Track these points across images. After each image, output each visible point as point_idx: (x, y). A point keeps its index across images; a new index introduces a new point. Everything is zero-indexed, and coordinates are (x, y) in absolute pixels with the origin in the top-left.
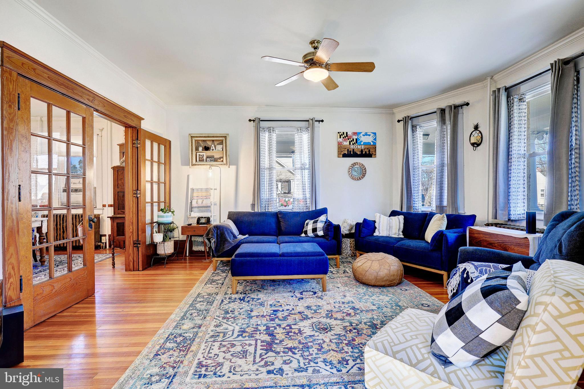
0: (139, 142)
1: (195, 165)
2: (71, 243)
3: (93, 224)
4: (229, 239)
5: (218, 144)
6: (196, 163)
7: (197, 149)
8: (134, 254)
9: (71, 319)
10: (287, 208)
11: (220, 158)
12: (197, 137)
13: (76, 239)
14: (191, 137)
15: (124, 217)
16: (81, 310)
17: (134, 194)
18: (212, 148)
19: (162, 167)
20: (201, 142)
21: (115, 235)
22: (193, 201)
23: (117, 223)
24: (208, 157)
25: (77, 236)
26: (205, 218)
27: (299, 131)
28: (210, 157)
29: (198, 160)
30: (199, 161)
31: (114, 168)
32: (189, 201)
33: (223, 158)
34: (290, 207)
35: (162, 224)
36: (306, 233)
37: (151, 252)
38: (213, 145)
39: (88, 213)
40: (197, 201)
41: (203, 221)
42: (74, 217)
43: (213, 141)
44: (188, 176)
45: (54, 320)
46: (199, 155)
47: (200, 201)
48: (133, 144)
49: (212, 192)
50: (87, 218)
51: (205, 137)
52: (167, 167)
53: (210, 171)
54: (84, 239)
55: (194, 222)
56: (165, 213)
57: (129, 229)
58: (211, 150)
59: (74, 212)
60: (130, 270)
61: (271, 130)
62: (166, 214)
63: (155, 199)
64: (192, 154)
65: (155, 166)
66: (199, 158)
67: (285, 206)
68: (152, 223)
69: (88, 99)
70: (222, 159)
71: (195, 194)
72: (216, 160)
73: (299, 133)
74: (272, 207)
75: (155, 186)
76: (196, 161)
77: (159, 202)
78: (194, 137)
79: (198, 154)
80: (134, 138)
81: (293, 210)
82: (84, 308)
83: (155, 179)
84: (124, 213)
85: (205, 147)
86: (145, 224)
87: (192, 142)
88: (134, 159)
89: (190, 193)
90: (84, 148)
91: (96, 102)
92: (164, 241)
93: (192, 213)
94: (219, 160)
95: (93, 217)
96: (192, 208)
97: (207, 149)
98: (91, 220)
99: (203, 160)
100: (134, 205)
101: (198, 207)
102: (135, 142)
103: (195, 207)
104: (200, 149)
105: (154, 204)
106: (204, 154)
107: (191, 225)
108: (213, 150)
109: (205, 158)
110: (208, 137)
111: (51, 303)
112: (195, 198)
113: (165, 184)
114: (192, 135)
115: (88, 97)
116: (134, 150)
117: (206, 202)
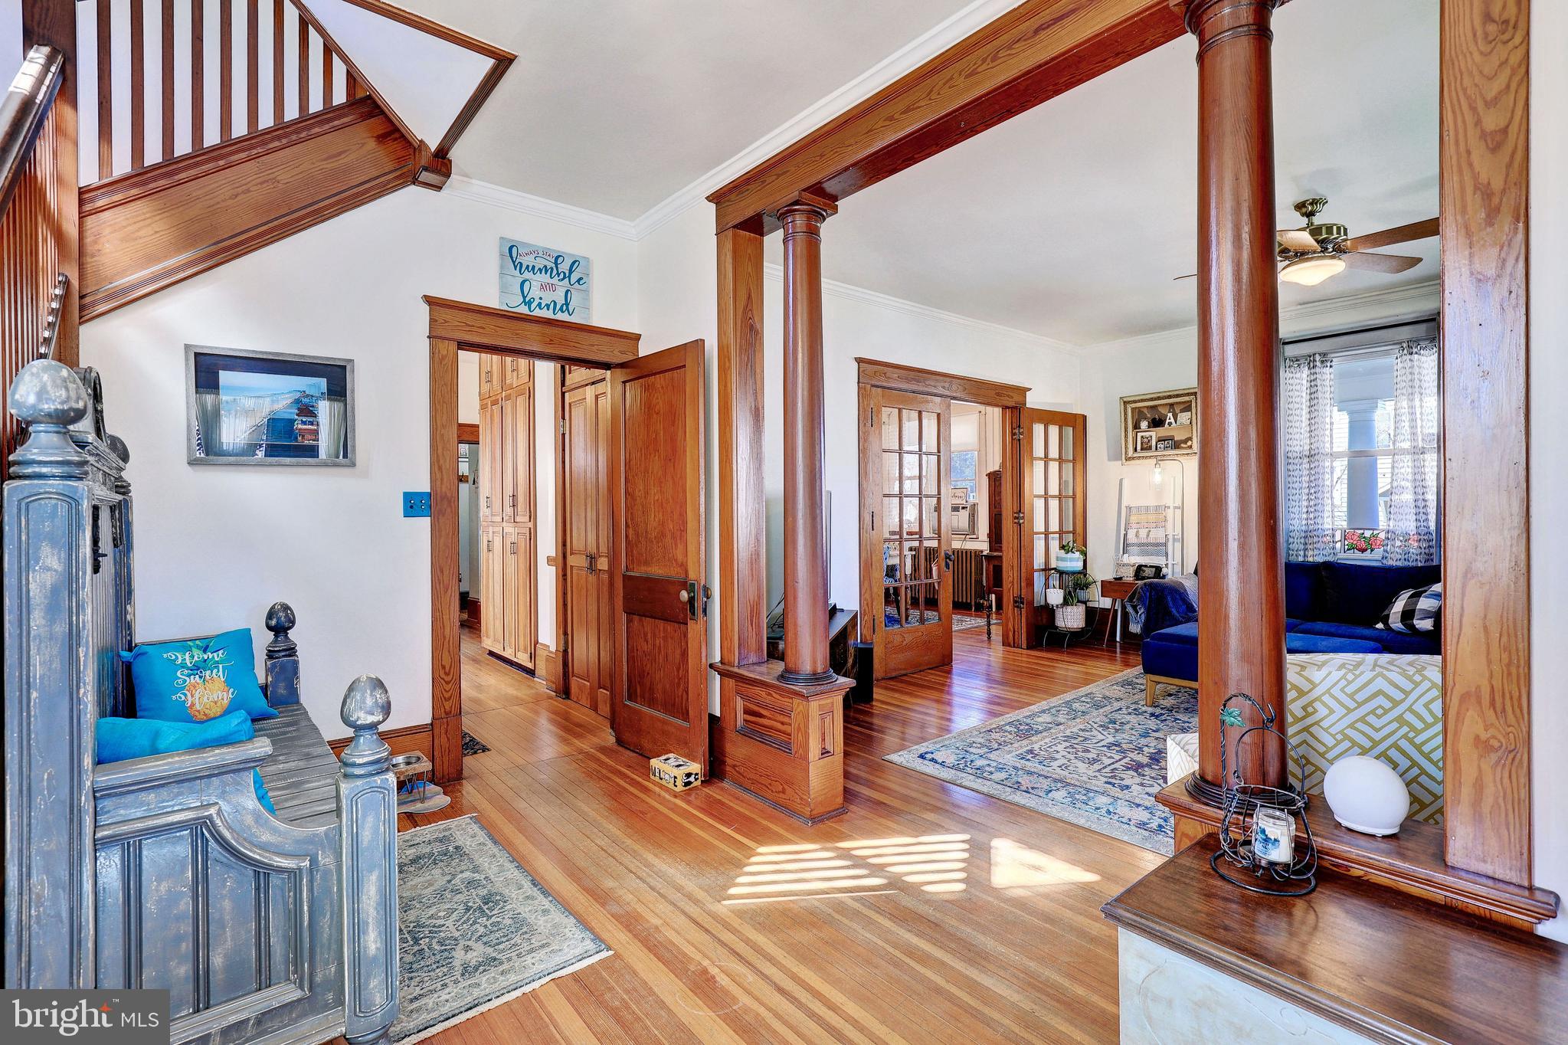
0: (1021, 430)
1: (1133, 458)
2: (924, 586)
3: (951, 563)
4: (1174, 611)
5: (1182, 411)
6: (1136, 455)
7: (1136, 426)
8: (1014, 618)
9: (920, 682)
10: (1367, 555)
11: (1185, 441)
12: (1135, 402)
13: (930, 581)
14: (1124, 402)
15: (1001, 557)
16: (933, 677)
17: (1016, 518)
18: (1168, 421)
19: (1068, 468)
20: (1145, 411)
21: (991, 586)
22: (1129, 531)
23: (994, 566)
24: (1159, 441)
25: (931, 577)
26: (1151, 567)
27: (1405, 351)
28: (1164, 441)
29: (1139, 448)
30: (1142, 449)
31: (989, 475)
32: (1123, 532)
33: (1190, 439)
34: (1378, 553)
35: (1067, 573)
36: (1385, 620)
37: (1044, 621)
38: (1170, 415)
39: (944, 547)
40: (1138, 532)
41: (1149, 572)
42: (960, 554)
43: (1172, 405)
44: (1121, 480)
45: (904, 678)
46: (1142, 437)
47: (1143, 533)
48: (1013, 434)
49: (1170, 513)
50: (943, 554)
51: (1152, 399)
52: (1079, 467)
53: (1157, 470)
54: (939, 583)
55: (1128, 575)
56: (1067, 553)
57: (1009, 575)
58: (1166, 425)
59: (927, 544)
60: (1009, 645)
61: (1315, 361)
62: (1070, 555)
63: (1054, 526)
64: (1126, 436)
65: (1054, 467)
66: (1142, 443)
67: (1363, 551)
68: (1047, 569)
69: (944, 387)
70: (1189, 443)
71: (1134, 519)
72: (1177, 445)
73: (1404, 357)
74: (1316, 552)
75: (1054, 504)
76: (1136, 450)
77: (1061, 533)
78: (1129, 402)
79: (1139, 435)
80: (1015, 425)
81: (1385, 562)
82: (936, 675)
83: (1054, 490)
84: (1001, 551)
85: (1154, 420)
86: (1031, 571)
87: (1125, 414)
88: (1014, 459)
89: (1126, 515)
90: (939, 457)
91: (954, 387)
92: (1066, 603)
93: (1126, 556)
94: (1182, 445)
95: (950, 553)
96: (1126, 546)
97: (1157, 423)
98: (947, 557)
99: (1150, 448)
100: (1016, 537)
101: (1140, 545)
102: (1017, 431)
103: (1133, 545)
104: (1144, 425)
105: (1051, 536)
106: (1153, 434)
107: (1121, 578)
108: (1170, 424)
109: (1154, 443)
110: (1159, 398)
111: (901, 657)
112: (1134, 526)
113: (1074, 497)
114: (1125, 400)
115: (942, 384)
116: (1015, 445)
117: (1158, 535)
